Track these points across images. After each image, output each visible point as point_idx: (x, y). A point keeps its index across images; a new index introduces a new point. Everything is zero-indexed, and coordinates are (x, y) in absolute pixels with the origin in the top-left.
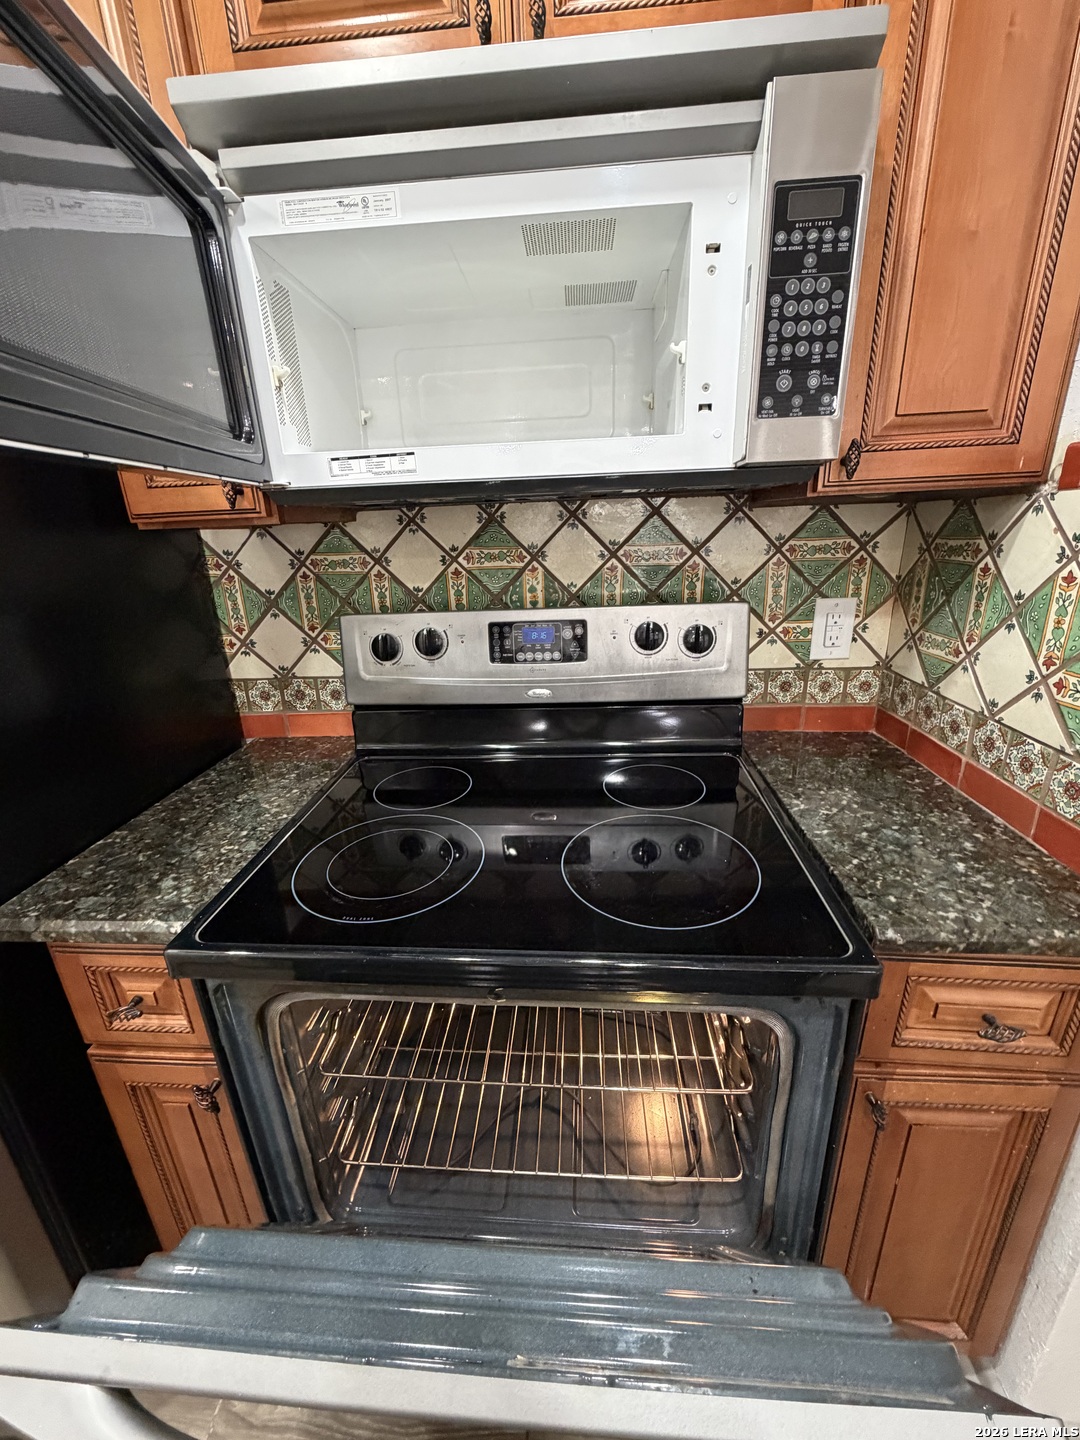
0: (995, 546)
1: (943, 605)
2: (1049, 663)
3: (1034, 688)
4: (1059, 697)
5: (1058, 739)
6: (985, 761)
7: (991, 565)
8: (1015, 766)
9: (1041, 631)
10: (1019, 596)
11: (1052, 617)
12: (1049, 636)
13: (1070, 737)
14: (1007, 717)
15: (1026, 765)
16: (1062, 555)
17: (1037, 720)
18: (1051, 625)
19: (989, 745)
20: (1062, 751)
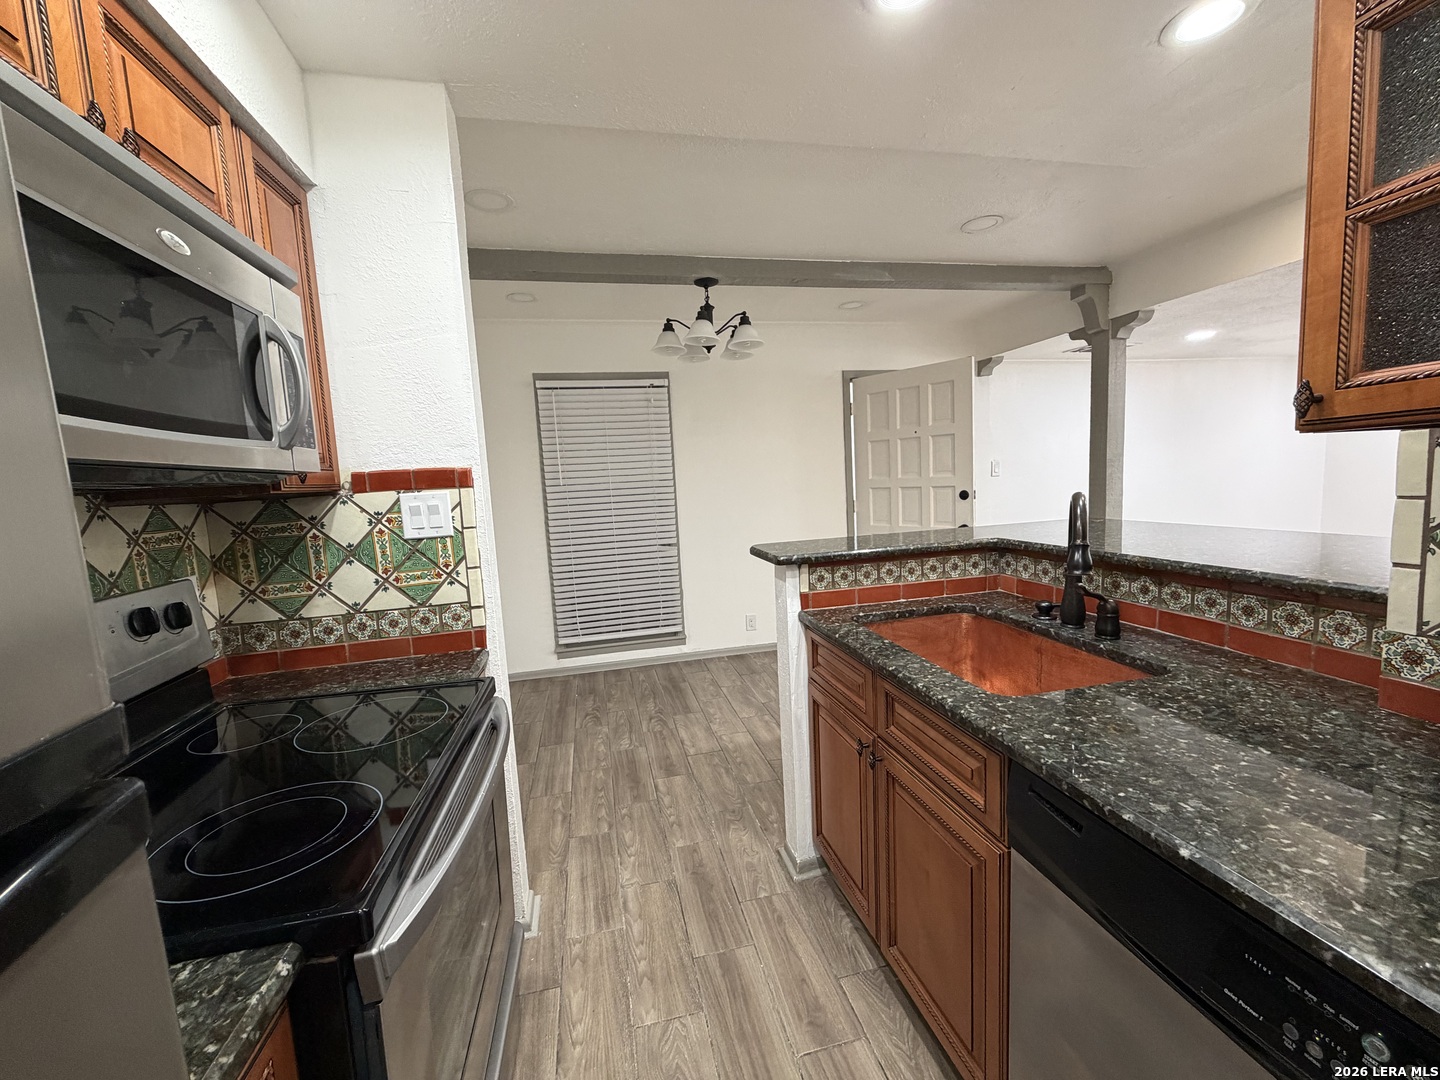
0: (316, 522)
1: (280, 564)
2: (386, 571)
3: (382, 585)
4: (399, 585)
5: (406, 603)
6: (363, 637)
7: (318, 533)
8: (387, 628)
9: (374, 558)
10: (350, 546)
11: (378, 551)
12: (380, 559)
13: (413, 599)
14: (370, 607)
15: (394, 624)
16: (370, 523)
17: (392, 600)
18: (379, 555)
19: (362, 627)
20: (412, 607)
